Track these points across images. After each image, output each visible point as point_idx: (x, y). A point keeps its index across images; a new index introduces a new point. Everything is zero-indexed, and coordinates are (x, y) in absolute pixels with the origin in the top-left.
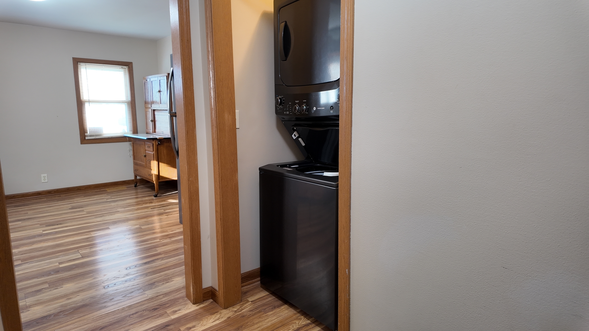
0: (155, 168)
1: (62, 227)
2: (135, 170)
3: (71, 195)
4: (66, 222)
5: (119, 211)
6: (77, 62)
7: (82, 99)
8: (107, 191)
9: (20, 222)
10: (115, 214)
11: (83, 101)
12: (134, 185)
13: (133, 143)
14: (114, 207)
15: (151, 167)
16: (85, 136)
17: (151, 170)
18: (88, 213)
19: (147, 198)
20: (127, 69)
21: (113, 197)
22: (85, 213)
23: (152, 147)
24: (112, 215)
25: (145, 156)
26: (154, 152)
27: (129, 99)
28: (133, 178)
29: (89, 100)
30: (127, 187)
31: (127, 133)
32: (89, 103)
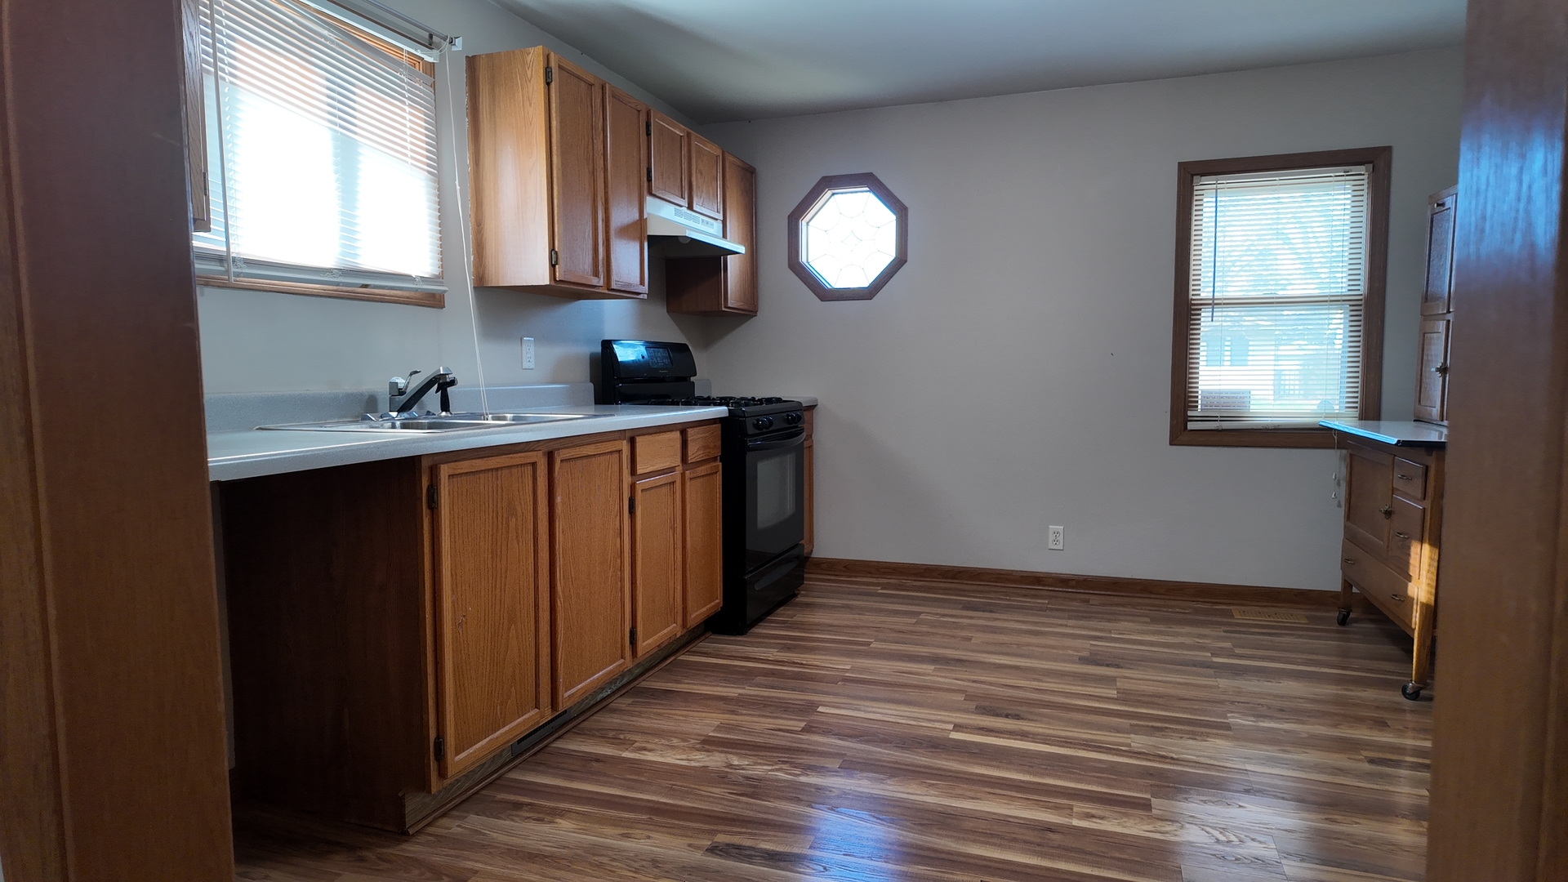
0: (1424, 573)
1: (1012, 734)
2: (1347, 561)
3: (1117, 605)
4: (1036, 714)
5: (1228, 727)
6: (1191, 175)
7: (1194, 297)
8: (1232, 616)
9: (929, 668)
10: (1208, 735)
11: (1193, 302)
12: (1337, 614)
13: (1351, 455)
14: (1223, 697)
15: (1407, 564)
16: (1186, 419)
17: (1409, 578)
18: (1125, 697)
20: (1366, 177)
21: (1238, 651)
22: (1113, 693)
23: (1420, 483)
24: (1193, 736)
25: (1388, 514)
26: (1427, 505)
27: (1362, 288)
28: (1334, 584)
29: (1213, 299)
30: (1308, 617)
31: (1337, 416)
32: (1213, 308)
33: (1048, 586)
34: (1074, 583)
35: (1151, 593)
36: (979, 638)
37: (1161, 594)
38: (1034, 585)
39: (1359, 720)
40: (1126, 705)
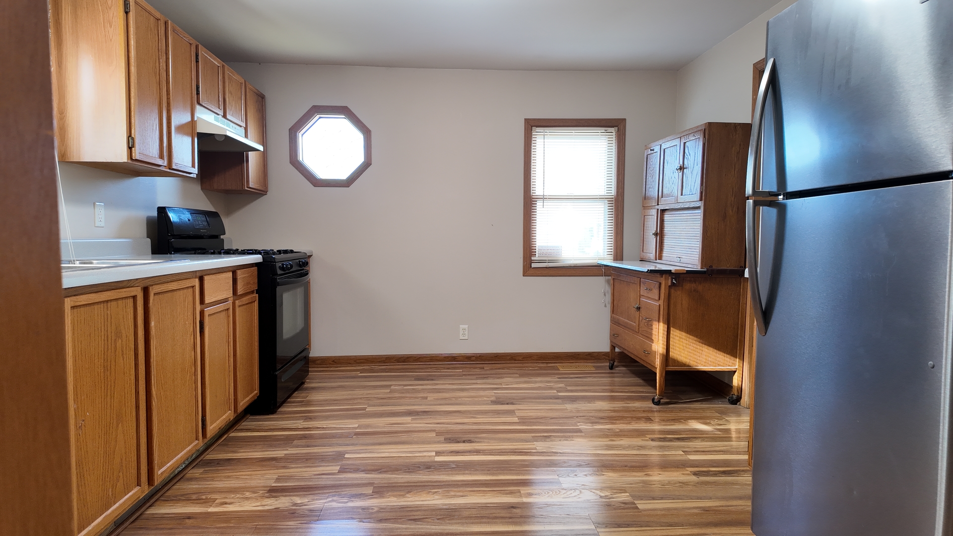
0: (661, 338)
1: (470, 452)
2: (614, 336)
3: (499, 369)
4: (480, 438)
5: (580, 431)
6: (532, 125)
7: (533, 194)
8: (558, 370)
9: (408, 419)
10: (572, 437)
11: (533, 197)
12: (608, 364)
13: (613, 279)
14: (571, 415)
15: (651, 334)
16: (531, 262)
17: (652, 341)
18: (523, 421)
19: (637, 404)
20: (614, 134)
21: (569, 388)
22: (516, 420)
23: (656, 291)
24: (566, 438)
25: (639, 309)
26: (661, 302)
27: (613, 192)
28: (606, 348)
29: (544, 196)
30: (594, 366)
31: (604, 259)
32: (543, 201)
33: (460, 361)
34: (474, 358)
35: (515, 360)
36: (431, 397)
37: (520, 360)
38: (452, 361)
39: (639, 419)
40: (525, 425)
